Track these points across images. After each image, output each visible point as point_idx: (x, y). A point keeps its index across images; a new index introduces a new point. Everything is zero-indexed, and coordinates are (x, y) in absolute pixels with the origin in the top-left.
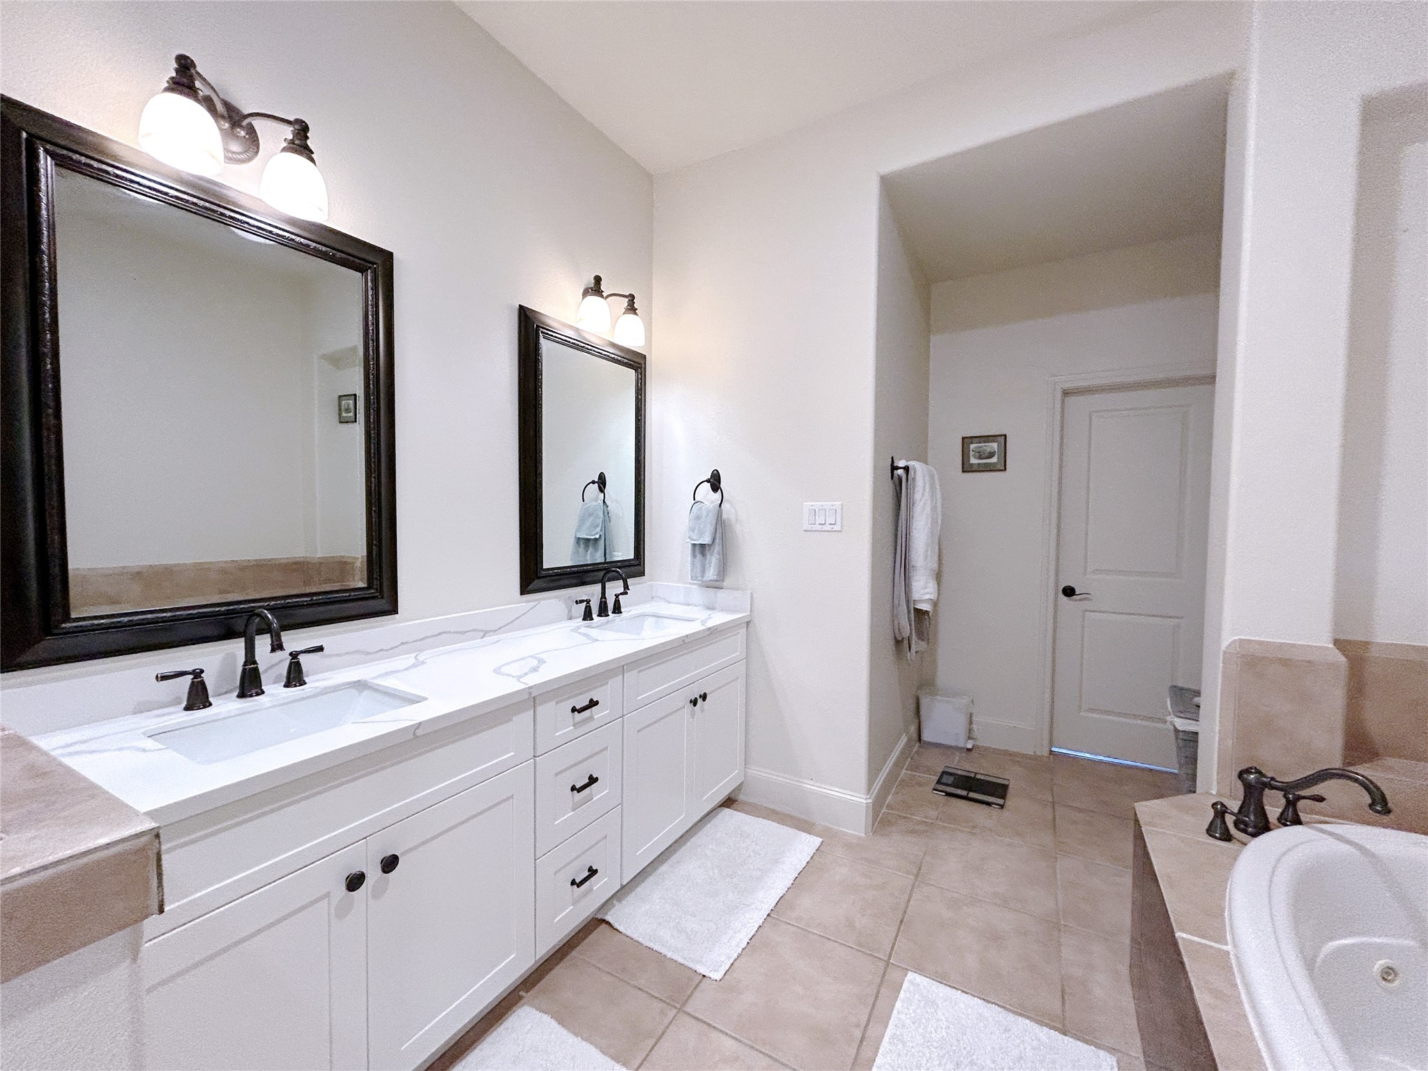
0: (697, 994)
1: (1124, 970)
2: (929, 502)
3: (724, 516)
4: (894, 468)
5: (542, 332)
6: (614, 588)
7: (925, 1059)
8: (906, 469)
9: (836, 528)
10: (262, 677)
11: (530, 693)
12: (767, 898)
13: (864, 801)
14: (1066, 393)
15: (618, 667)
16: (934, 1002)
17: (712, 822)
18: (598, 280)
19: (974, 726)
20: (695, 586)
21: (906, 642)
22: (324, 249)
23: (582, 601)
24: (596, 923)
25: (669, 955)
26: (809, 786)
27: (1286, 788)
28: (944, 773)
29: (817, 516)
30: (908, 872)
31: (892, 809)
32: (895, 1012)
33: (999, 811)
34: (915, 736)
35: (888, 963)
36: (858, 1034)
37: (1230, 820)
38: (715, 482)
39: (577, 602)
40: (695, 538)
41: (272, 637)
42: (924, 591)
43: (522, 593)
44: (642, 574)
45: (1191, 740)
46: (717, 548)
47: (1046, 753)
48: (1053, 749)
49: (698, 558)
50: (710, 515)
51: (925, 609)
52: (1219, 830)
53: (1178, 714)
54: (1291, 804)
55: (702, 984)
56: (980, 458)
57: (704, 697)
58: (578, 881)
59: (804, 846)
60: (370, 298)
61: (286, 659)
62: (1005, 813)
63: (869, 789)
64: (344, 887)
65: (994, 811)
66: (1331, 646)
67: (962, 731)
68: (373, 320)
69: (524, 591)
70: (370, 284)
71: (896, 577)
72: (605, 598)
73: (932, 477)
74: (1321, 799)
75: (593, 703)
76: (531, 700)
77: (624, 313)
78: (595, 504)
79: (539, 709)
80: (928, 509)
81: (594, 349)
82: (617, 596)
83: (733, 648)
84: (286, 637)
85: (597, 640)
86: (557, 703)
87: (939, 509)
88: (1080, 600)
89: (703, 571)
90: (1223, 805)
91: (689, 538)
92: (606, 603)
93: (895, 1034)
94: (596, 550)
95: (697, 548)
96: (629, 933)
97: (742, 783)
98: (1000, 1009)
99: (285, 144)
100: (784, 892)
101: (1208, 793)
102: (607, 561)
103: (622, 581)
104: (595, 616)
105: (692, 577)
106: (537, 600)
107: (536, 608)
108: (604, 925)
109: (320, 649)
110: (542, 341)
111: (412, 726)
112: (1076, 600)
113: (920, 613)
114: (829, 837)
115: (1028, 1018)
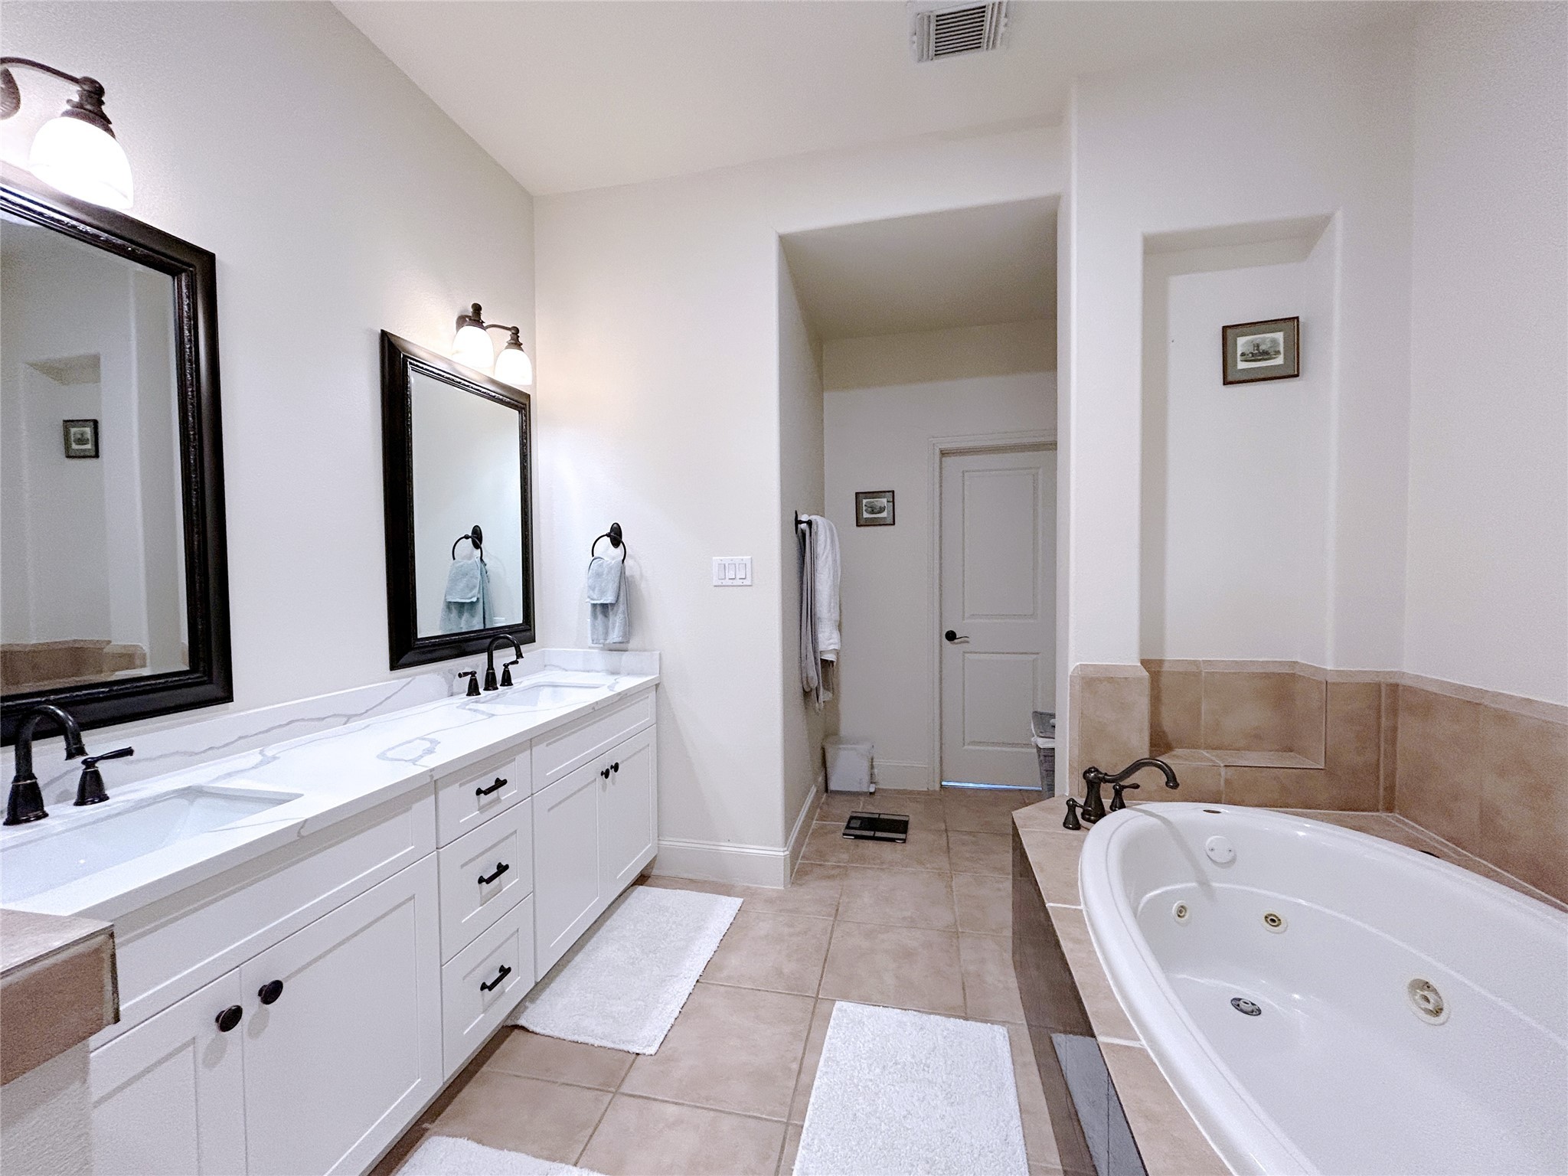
0: (632, 1073)
1: (1008, 956)
2: (830, 555)
3: (628, 573)
4: (798, 522)
5: (411, 363)
6: (503, 657)
7: (856, 1071)
8: (809, 523)
9: (747, 582)
10: (43, 794)
11: (432, 776)
12: (694, 967)
13: (782, 854)
14: (944, 453)
15: (526, 741)
16: (860, 1022)
17: (627, 902)
18: (477, 309)
19: (876, 771)
20: (596, 651)
21: (814, 692)
22: (120, 242)
23: (466, 674)
24: (509, 1029)
25: (597, 1043)
26: (727, 848)
27: (1115, 780)
28: (852, 818)
29: (727, 571)
30: (829, 915)
31: (807, 859)
32: (827, 1038)
33: (903, 844)
34: (822, 788)
35: (817, 998)
36: (795, 1066)
37: (1079, 811)
38: (616, 536)
39: (460, 676)
40: (595, 597)
41: (67, 739)
42: (829, 641)
43: (393, 667)
44: (533, 640)
45: (1048, 757)
46: (621, 607)
47: (937, 788)
48: (944, 783)
49: (599, 619)
50: (613, 571)
51: (831, 659)
52: (1072, 823)
53: (1041, 735)
54: (1118, 793)
55: (637, 1061)
56: (872, 512)
57: (616, 767)
58: (488, 984)
59: (727, 908)
60: (186, 308)
61: (77, 769)
62: (908, 847)
63: (787, 839)
64: (215, 1026)
65: (899, 846)
66: (1139, 664)
67: (866, 778)
68: (190, 336)
69: (395, 665)
70: (184, 290)
71: (802, 630)
72: (493, 669)
73: (831, 530)
74: (1136, 786)
75: (500, 783)
76: (433, 784)
77: (507, 348)
78: (470, 562)
79: (441, 794)
80: (830, 559)
81: (472, 385)
82: (506, 666)
83: (643, 712)
84: (87, 739)
85: (493, 715)
86: (461, 785)
87: (838, 562)
88: (961, 642)
89: (606, 634)
90: (1074, 801)
91: (589, 597)
92: (493, 674)
93: (828, 1057)
94: (473, 616)
95: (599, 608)
96: (547, 1032)
97: (656, 857)
98: (915, 1013)
99: (68, 107)
100: (711, 956)
101: (1064, 795)
102: (487, 627)
103: (514, 648)
104: (481, 690)
105: (593, 641)
106: (408, 676)
107: (410, 685)
108: (516, 1031)
109: (128, 752)
110: (410, 372)
111: (298, 823)
112: (957, 643)
113: (826, 664)
114: (749, 895)
115: (939, 1014)
